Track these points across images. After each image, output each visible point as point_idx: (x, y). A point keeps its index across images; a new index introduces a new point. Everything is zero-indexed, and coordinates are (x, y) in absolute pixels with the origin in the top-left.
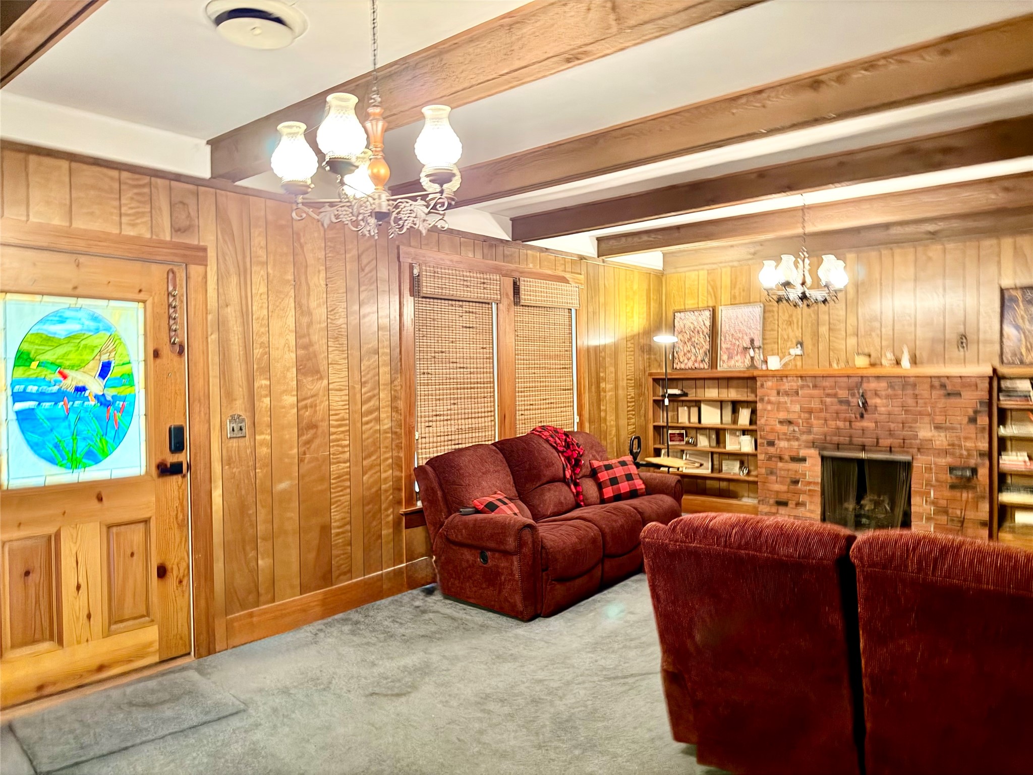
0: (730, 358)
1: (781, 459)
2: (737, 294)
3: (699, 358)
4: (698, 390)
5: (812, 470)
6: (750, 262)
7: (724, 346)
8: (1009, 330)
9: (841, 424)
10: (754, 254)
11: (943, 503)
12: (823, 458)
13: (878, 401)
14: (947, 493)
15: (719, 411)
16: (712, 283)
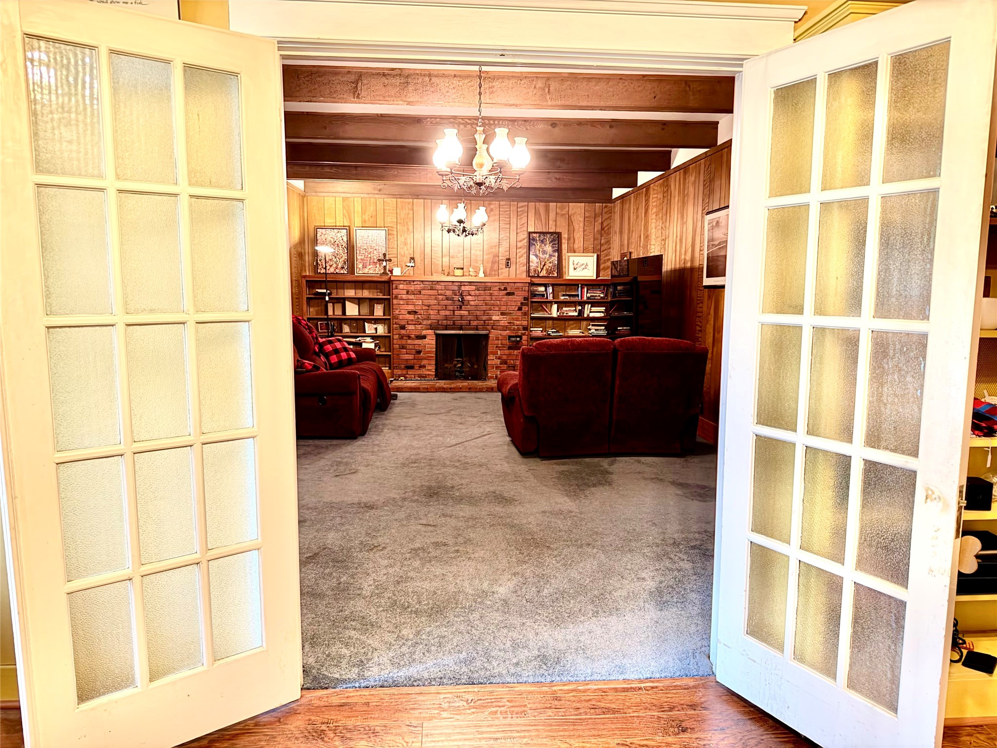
0: (364, 267)
1: (409, 337)
2: (367, 219)
3: (340, 266)
4: (339, 291)
5: (430, 342)
6: (376, 196)
7: (359, 257)
8: (532, 257)
9: (448, 313)
10: (380, 190)
11: (505, 357)
12: (437, 335)
13: (469, 298)
14: (507, 352)
15: (357, 306)
16: (347, 208)
